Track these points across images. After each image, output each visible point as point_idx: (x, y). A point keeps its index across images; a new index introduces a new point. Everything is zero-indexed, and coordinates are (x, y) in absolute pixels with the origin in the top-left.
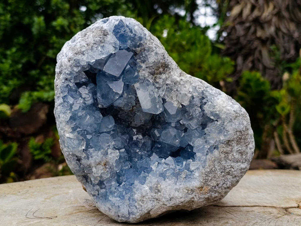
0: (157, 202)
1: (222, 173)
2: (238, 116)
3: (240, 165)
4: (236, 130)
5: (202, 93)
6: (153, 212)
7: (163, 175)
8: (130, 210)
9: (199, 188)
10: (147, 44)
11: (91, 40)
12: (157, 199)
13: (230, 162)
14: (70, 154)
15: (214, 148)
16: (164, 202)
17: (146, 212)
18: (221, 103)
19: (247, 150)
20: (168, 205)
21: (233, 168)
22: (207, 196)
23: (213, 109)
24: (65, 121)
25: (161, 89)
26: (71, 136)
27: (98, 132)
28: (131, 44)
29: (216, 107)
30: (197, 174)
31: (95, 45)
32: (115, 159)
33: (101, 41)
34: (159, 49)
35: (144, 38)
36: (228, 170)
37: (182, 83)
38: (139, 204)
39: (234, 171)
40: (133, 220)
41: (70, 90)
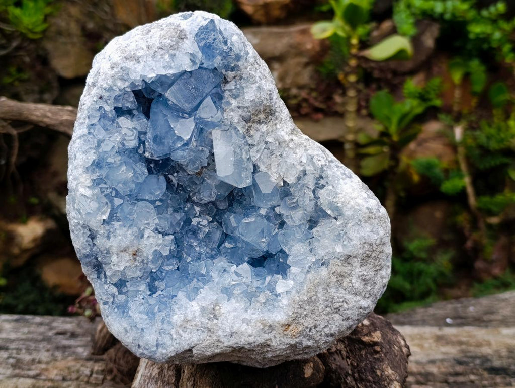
0: (209, 335)
1: (326, 307)
2: (372, 218)
3: (359, 301)
4: (364, 241)
5: (321, 168)
6: (198, 350)
7: (227, 292)
8: (160, 338)
9: (283, 325)
10: (247, 69)
11: (156, 41)
12: (209, 330)
13: (344, 292)
14: (79, 224)
15: (323, 264)
16: (219, 336)
17: (187, 347)
18: (350, 190)
19: (376, 278)
20: (226, 344)
21: (347, 304)
22: (293, 342)
23: (334, 198)
24: (82, 167)
25: (255, 148)
26: (88, 193)
27: (134, 198)
28: (222, 62)
29: (338, 196)
30: (284, 301)
31: (160, 50)
32: (154, 249)
33: (171, 46)
34: (265, 81)
35: (245, 58)
36: (337, 305)
37: (291, 145)
38: (177, 333)
39: (348, 309)
40: (161, 358)
41: (104, 116)
